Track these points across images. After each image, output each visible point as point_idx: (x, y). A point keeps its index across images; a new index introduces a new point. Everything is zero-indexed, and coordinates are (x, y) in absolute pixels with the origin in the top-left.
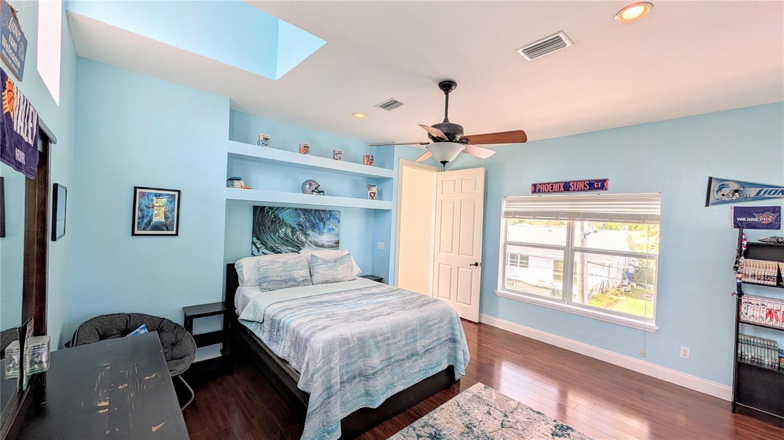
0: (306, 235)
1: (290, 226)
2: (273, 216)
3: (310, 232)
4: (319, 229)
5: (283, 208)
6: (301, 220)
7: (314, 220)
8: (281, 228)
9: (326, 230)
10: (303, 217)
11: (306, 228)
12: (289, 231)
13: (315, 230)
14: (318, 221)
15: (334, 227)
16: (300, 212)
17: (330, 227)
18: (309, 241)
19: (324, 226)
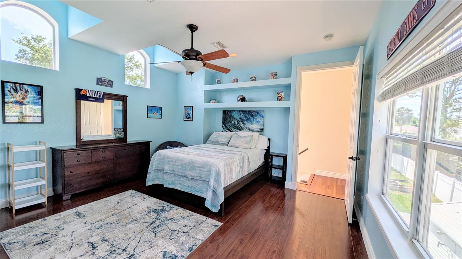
0: (244, 124)
1: (237, 119)
2: (229, 115)
3: (246, 122)
4: (251, 121)
5: (233, 111)
6: (242, 116)
7: (248, 116)
8: (233, 120)
9: (255, 122)
10: (242, 115)
11: (244, 121)
12: (236, 122)
13: (249, 121)
14: (250, 117)
15: (259, 120)
16: (241, 112)
17: (257, 120)
18: (246, 127)
19: (254, 120)
